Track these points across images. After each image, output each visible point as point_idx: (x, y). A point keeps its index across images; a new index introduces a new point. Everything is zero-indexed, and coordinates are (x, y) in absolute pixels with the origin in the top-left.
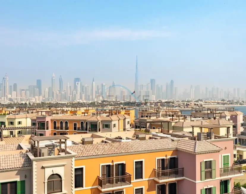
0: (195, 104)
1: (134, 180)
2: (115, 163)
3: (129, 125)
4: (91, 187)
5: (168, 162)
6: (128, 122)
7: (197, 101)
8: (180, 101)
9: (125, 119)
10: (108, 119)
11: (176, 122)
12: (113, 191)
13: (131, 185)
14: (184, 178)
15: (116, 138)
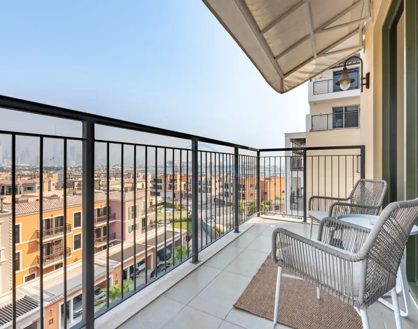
0: (113, 168)
1: (73, 229)
2: (54, 217)
3: (54, 186)
4: (28, 241)
5: (102, 210)
6: (53, 184)
7: (114, 166)
8: (100, 165)
9: (50, 182)
10: (31, 181)
11: (103, 182)
12: (52, 241)
13: (71, 233)
14: (116, 220)
15: (52, 196)
